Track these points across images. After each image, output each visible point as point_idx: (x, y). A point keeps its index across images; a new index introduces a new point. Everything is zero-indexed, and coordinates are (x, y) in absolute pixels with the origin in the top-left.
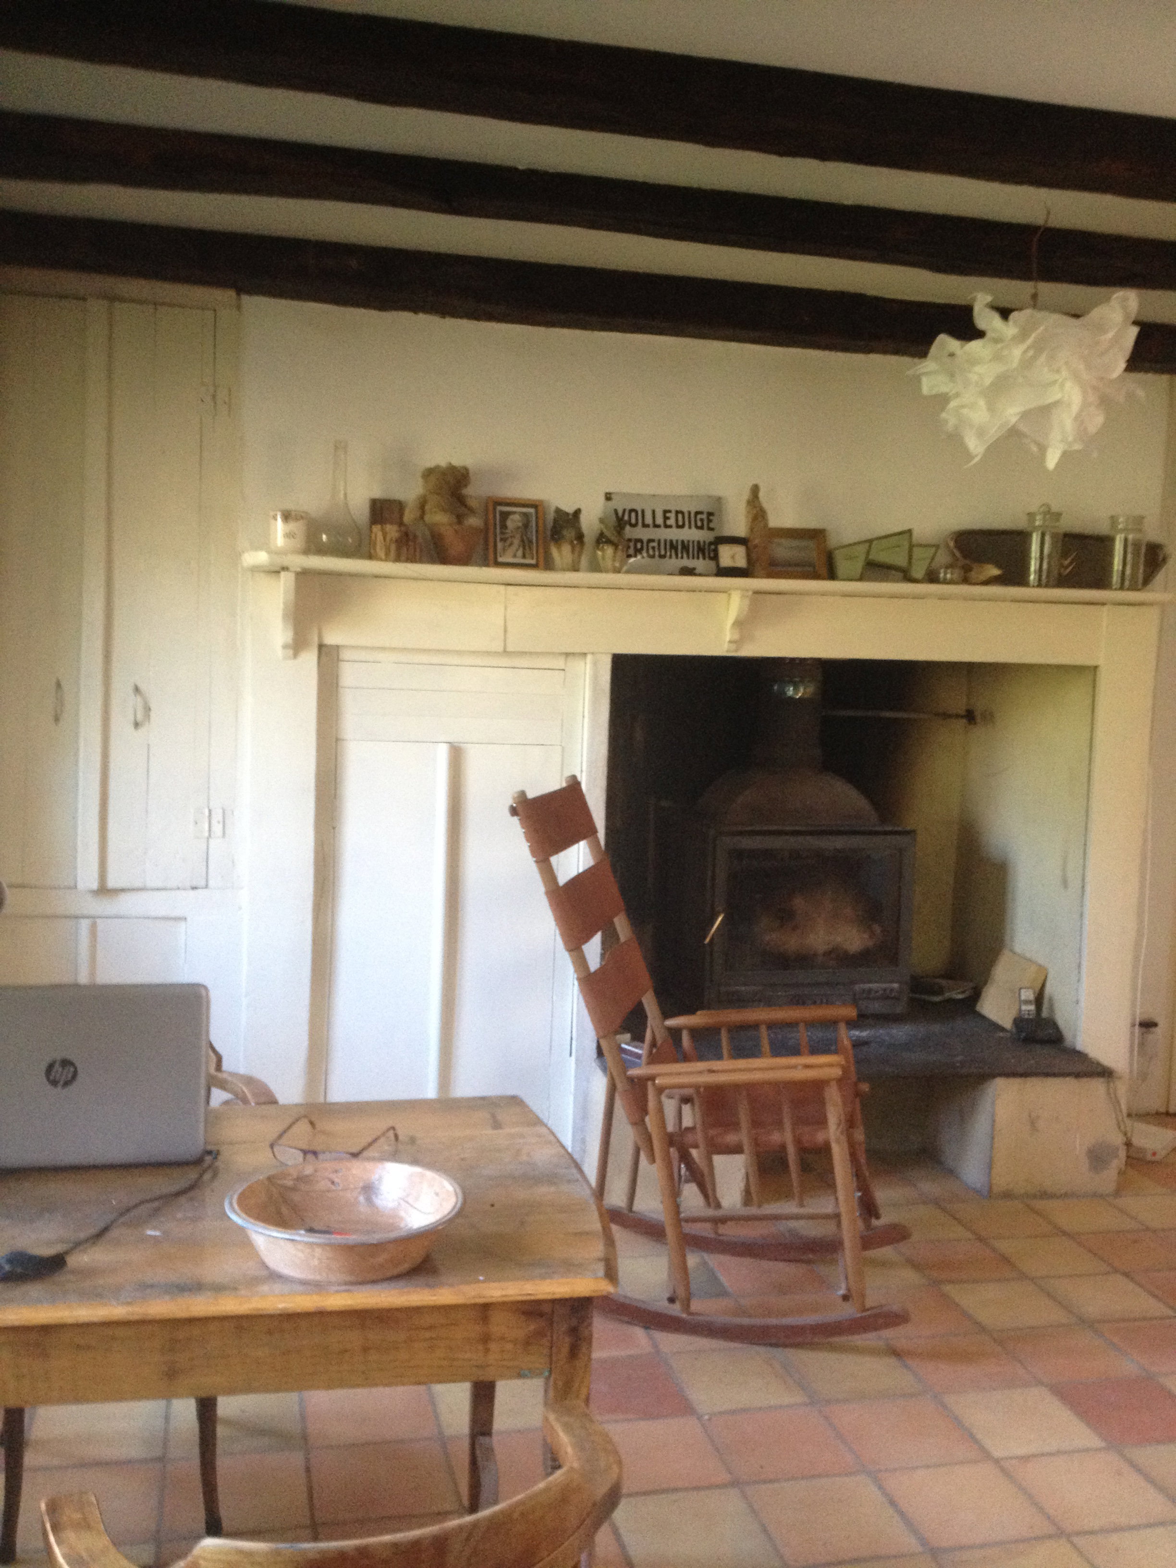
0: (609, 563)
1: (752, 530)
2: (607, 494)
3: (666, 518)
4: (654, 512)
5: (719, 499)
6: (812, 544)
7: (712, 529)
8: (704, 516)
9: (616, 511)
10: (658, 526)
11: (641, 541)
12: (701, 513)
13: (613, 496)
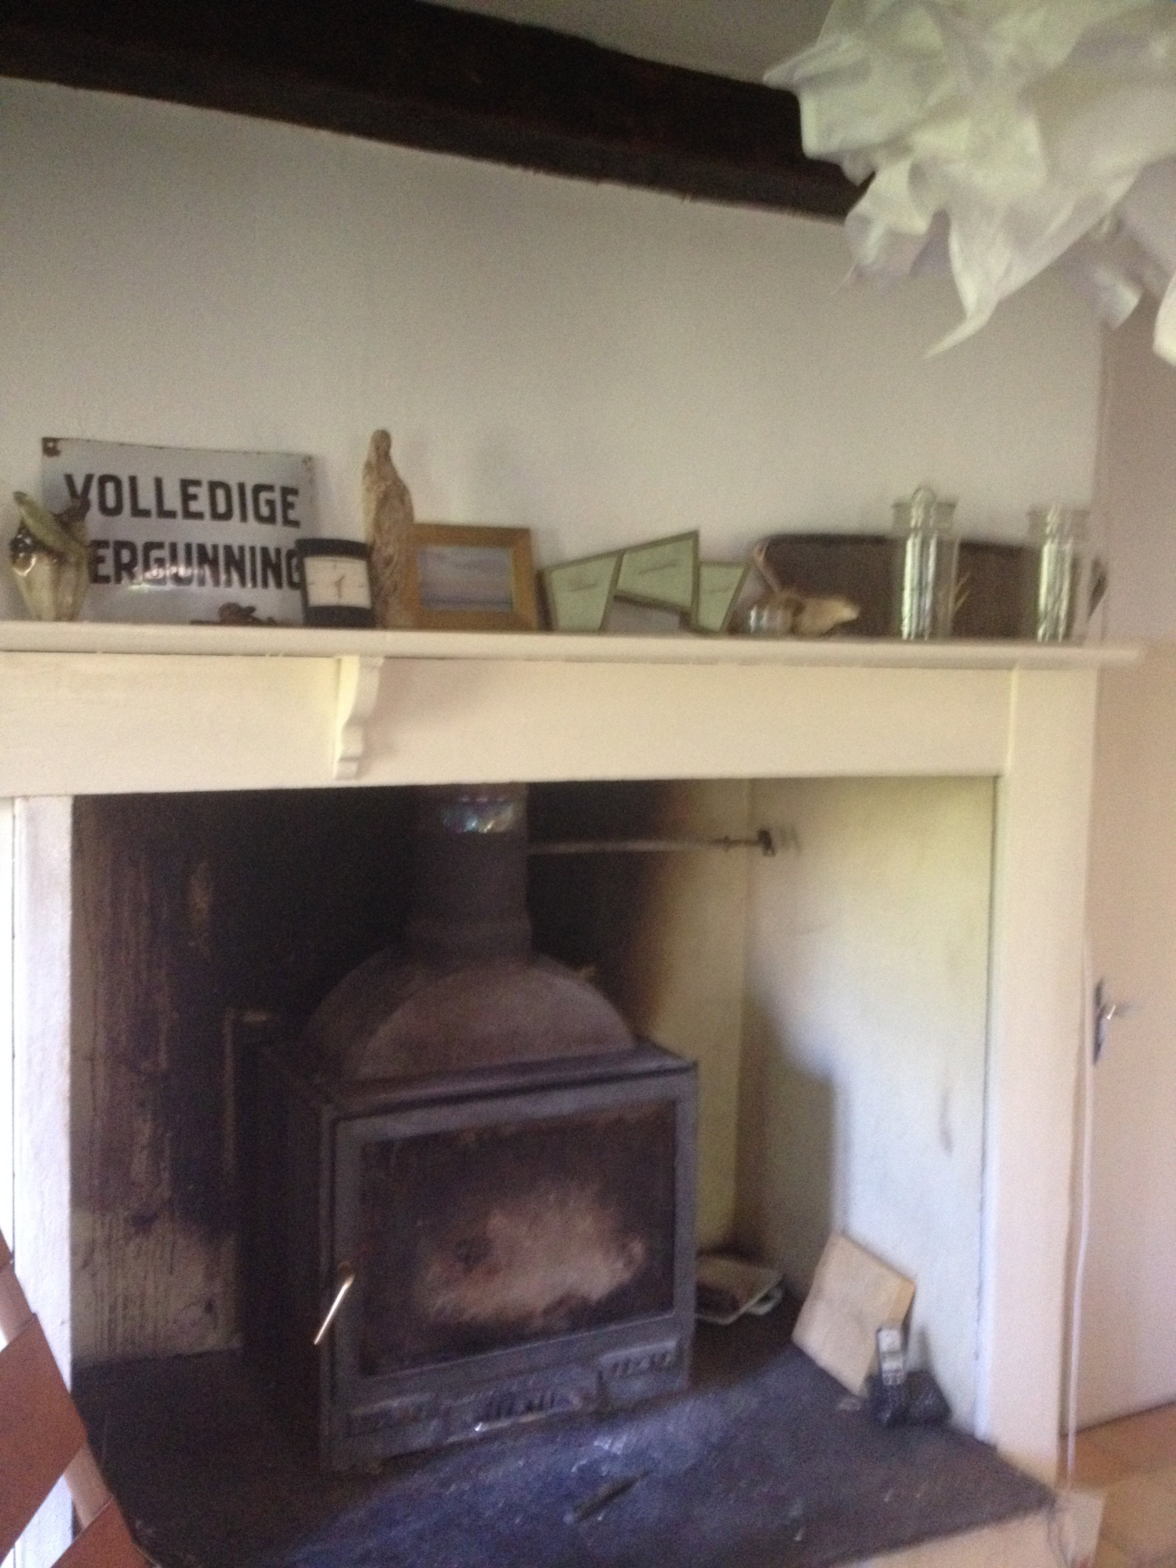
0: (44, 596)
1: (377, 526)
2: (46, 440)
3: (187, 498)
4: (158, 483)
5: (308, 460)
6: (504, 557)
7: (296, 524)
8: (276, 496)
9: (69, 479)
10: (172, 514)
11: (130, 546)
12: (270, 488)
13: (60, 446)
